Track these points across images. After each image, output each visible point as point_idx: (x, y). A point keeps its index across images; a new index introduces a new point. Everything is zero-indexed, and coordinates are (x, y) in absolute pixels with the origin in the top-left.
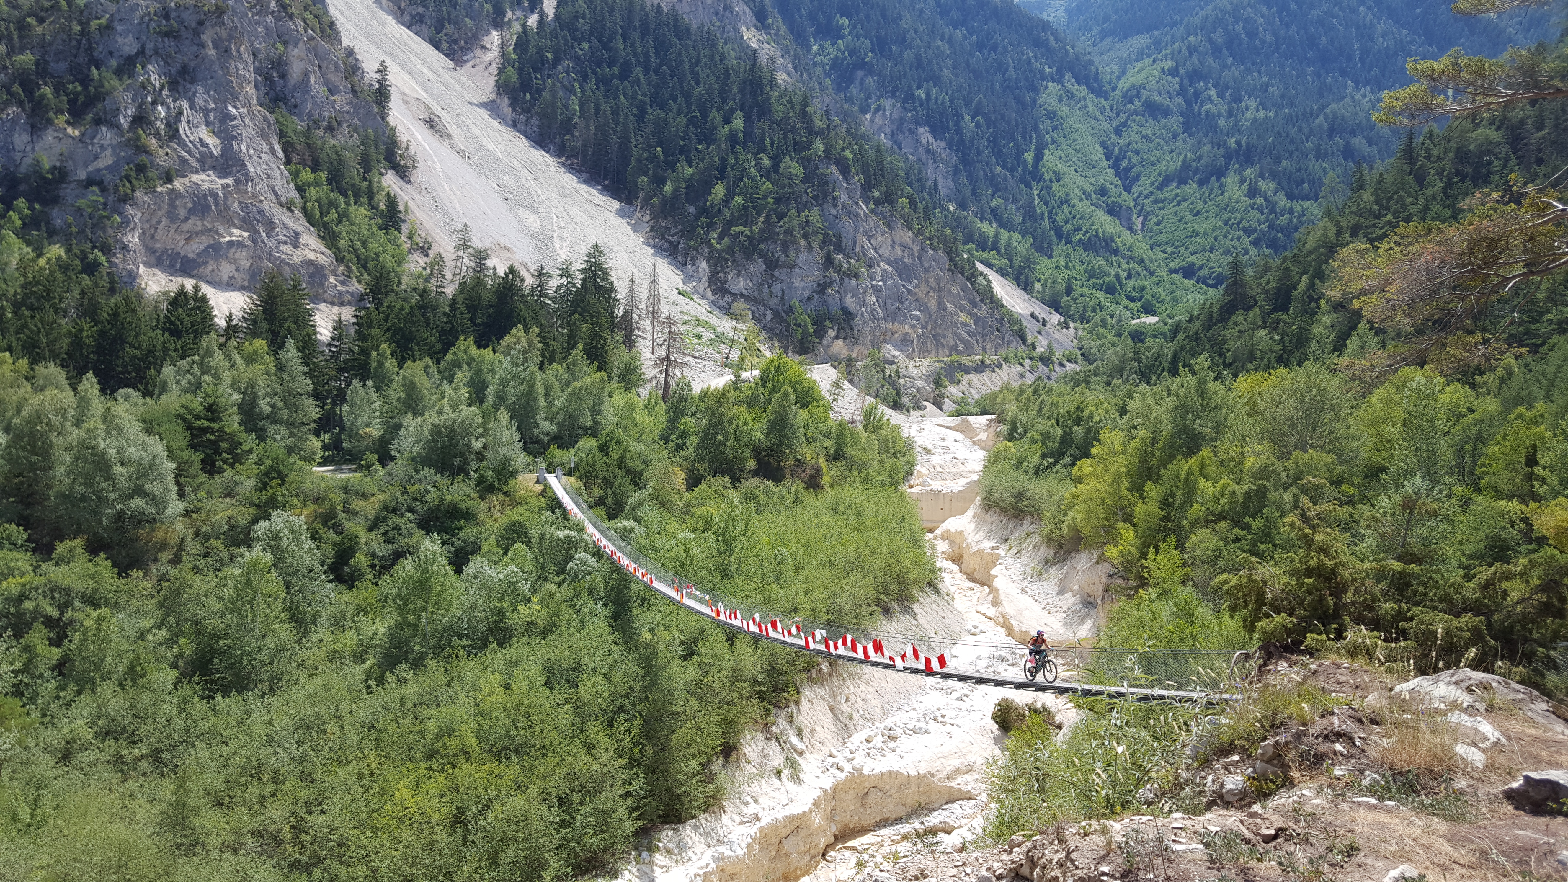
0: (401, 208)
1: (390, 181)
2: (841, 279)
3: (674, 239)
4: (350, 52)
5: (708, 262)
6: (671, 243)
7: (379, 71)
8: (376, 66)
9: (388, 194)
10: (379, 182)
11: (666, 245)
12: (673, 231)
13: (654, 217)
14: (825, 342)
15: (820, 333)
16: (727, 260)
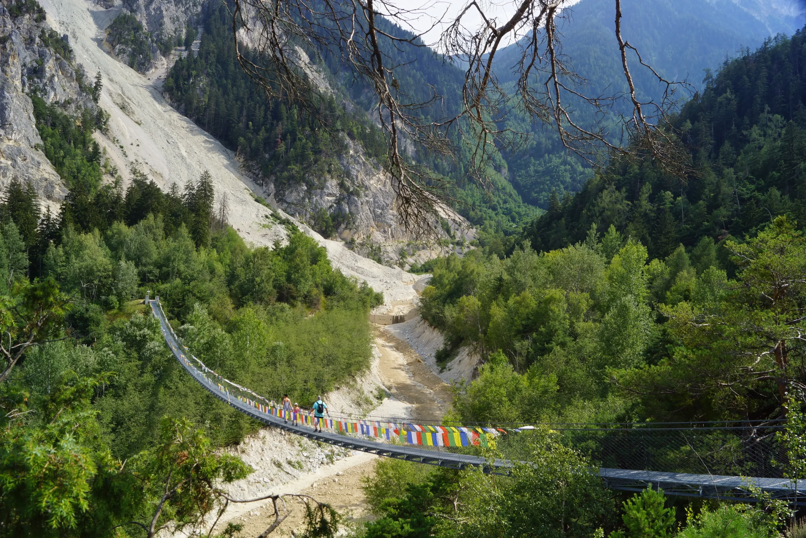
0: (101, 150)
1: (97, 136)
2: (349, 196)
3: (257, 172)
4: (81, 66)
5: (275, 185)
6: (254, 174)
7: (96, 77)
8: (95, 74)
9: (95, 143)
10: (89, 136)
11: (251, 175)
12: (255, 168)
13: (246, 160)
14: (339, 231)
15: (337, 227)
16: (285, 184)
